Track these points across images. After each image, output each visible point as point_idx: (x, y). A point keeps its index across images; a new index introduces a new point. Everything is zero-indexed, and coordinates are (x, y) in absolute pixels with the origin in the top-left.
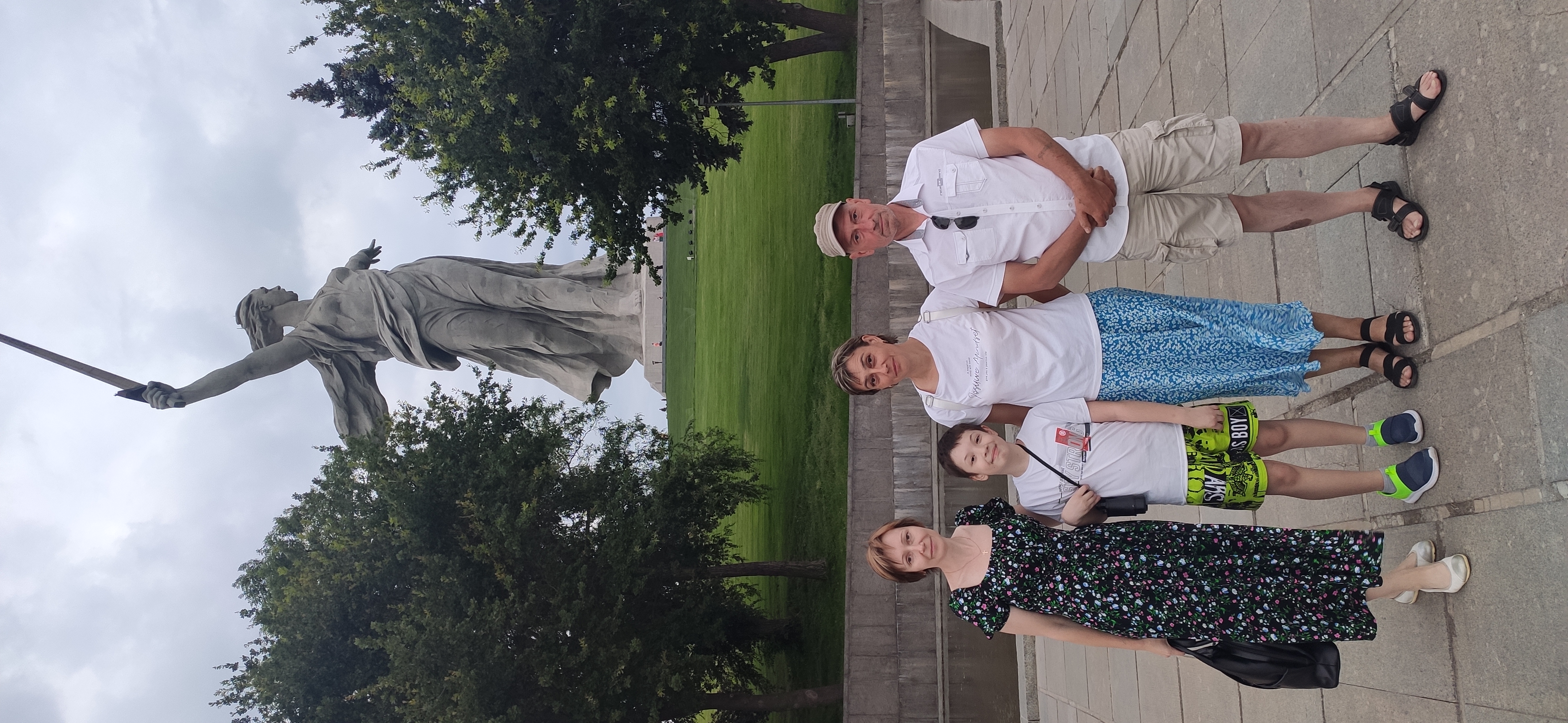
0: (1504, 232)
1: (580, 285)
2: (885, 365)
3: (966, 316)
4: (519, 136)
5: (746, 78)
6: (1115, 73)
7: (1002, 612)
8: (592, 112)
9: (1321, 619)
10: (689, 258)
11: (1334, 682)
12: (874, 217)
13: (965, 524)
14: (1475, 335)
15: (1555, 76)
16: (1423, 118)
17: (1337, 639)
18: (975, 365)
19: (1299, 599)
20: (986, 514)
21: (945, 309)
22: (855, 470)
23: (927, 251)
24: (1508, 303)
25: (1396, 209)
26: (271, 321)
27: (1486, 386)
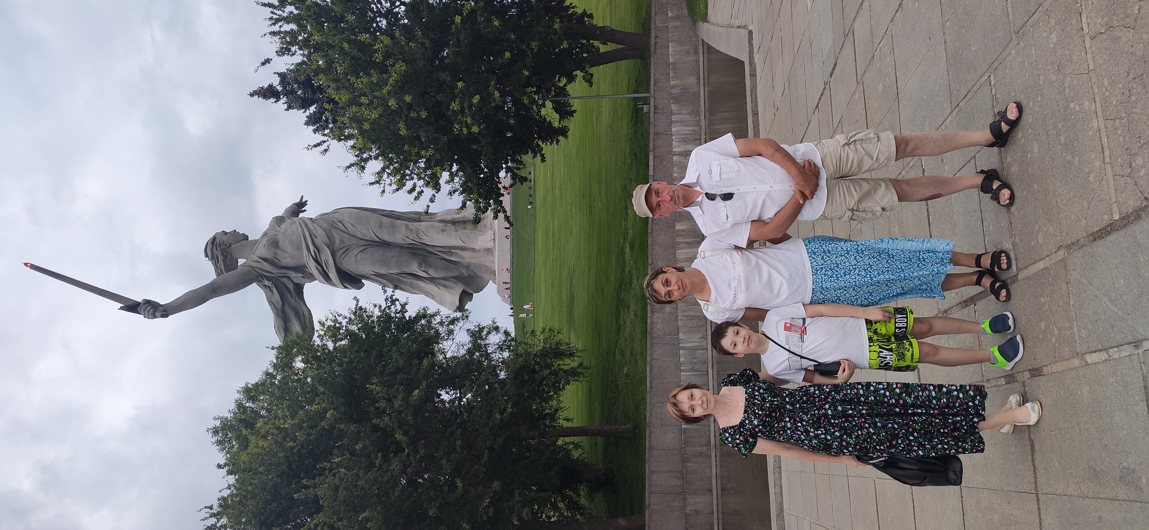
0: (1055, 203)
1: (450, 227)
2: (677, 285)
3: (727, 254)
4: (411, 124)
5: (571, 79)
6: (829, 86)
7: (752, 441)
8: (463, 107)
9: (950, 441)
10: (529, 207)
11: (959, 483)
12: (671, 193)
13: (728, 386)
14: (1041, 265)
15: (1078, 111)
16: (1009, 131)
17: (961, 453)
18: (734, 284)
19: (936, 429)
20: (741, 379)
21: (714, 250)
22: (652, 359)
23: (702, 214)
24: (1058, 246)
25: (995, 187)
26: (229, 255)
27: (1047, 297)
